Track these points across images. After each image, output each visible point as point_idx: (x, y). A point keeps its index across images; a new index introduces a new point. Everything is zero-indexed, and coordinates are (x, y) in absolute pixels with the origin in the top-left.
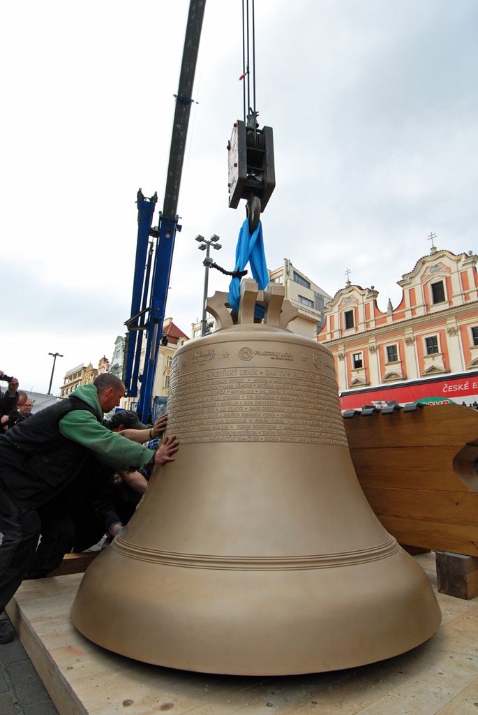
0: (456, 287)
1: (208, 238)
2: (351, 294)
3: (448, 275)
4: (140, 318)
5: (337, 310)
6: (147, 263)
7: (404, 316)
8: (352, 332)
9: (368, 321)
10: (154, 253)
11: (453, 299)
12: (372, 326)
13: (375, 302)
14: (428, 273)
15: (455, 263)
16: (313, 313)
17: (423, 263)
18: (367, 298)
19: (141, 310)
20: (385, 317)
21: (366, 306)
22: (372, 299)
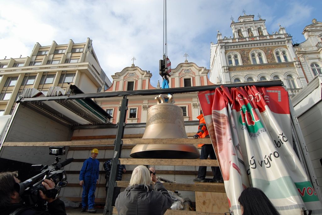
0: (197, 83)
2: (134, 71)
3: (194, 76)
5: (123, 79)
13: (149, 80)
14: (183, 72)
15: (198, 71)
17: (181, 67)
18: (145, 77)
21: (144, 81)
22: (148, 78)
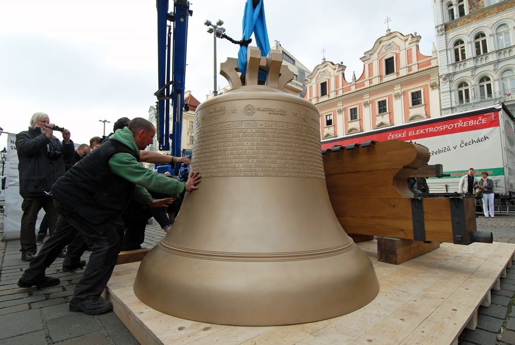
0: (403, 61)
1: (214, 23)
2: (325, 68)
3: (397, 52)
4: (166, 89)
5: (315, 82)
6: (167, 44)
7: (364, 85)
8: (325, 98)
9: (337, 89)
10: (172, 35)
11: (400, 71)
12: (340, 93)
13: (343, 74)
14: (384, 50)
15: (403, 42)
16: (297, 85)
17: (380, 43)
18: (338, 72)
19: (166, 83)
20: (350, 86)
21: (337, 78)
22: (341, 72)
